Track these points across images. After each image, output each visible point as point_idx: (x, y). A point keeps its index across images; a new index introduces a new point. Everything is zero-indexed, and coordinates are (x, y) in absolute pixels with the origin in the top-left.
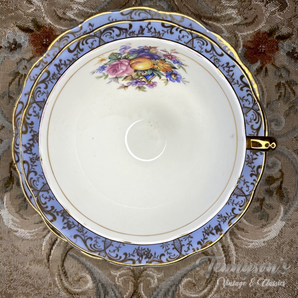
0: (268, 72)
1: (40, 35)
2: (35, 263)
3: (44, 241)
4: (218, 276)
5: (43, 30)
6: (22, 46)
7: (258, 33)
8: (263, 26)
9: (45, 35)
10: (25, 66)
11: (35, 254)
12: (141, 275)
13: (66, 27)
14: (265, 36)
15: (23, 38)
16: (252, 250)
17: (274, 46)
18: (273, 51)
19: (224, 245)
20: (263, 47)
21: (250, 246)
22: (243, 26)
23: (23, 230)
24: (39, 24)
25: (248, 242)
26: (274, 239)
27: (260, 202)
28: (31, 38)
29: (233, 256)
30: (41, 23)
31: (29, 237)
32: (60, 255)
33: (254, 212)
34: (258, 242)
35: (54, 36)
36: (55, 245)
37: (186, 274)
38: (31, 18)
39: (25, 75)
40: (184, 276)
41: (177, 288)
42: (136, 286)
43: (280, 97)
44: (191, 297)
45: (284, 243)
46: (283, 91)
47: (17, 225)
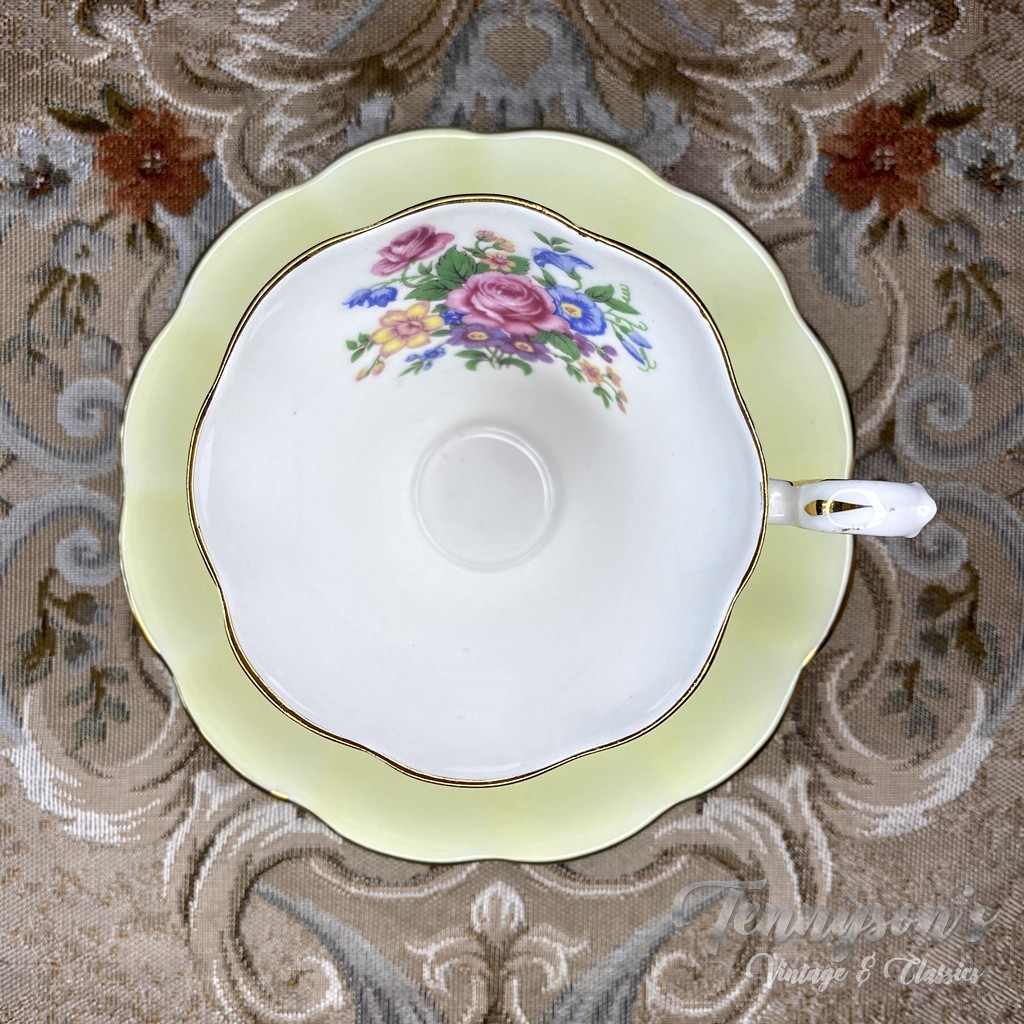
0: (908, 236)
1: (130, 141)
2: (140, 926)
3: (168, 848)
5: (139, 122)
6: (70, 180)
7: (868, 108)
8: (882, 86)
9: (147, 139)
10: (84, 248)
11: (136, 898)
12: (511, 951)
13: (218, 109)
14: (891, 118)
15: (73, 153)
17: (920, 152)
18: (920, 168)
19: (791, 832)
20: (887, 153)
21: (880, 830)
22: (817, 88)
23: (93, 814)
24: (126, 104)
25: (870, 816)
26: (958, 799)
27: (905, 675)
28: (99, 150)
29: (824, 866)
30: (133, 99)
31: (116, 839)
32: (226, 897)
33: (885, 711)
34: (905, 814)
35: (179, 140)
36: (208, 863)
37: (664, 938)
38: (97, 84)
39: (83, 276)
40: (659, 946)
41: (638, 987)
42: (495, 992)
43: (951, 317)
44: (686, 1018)
45: (992, 814)
46: (961, 298)
47: (70, 798)
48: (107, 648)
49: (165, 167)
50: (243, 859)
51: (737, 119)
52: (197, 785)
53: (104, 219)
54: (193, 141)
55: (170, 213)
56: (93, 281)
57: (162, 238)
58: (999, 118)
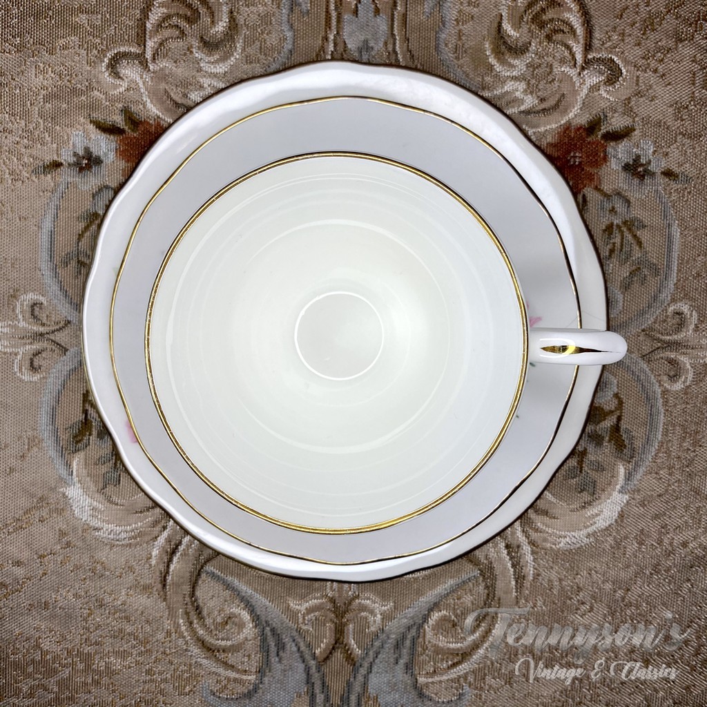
0: (588, 204)
1: (137, 140)
2: (138, 590)
3: (154, 546)
4: (499, 606)
5: (143, 129)
6: (102, 162)
7: (567, 128)
8: (575, 115)
9: (147, 139)
11: (136, 574)
12: (349, 608)
14: (580, 134)
15: (104, 146)
16: (565, 552)
17: (597, 154)
18: (597, 164)
19: (510, 545)
20: (577, 154)
21: (561, 545)
22: (537, 115)
23: (112, 525)
24: (135, 118)
25: (556, 537)
26: (607, 529)
27: (578, 457)
28: (120, 145)
29: (529, 565)
30: (139, 115)
31: (125, 539)
33: (566, 477)
34: (576, 536)
36: (178, 554)
37: (436, 603)
38: (119, 105)
40: (433, 608)
41: (421, 630)
42: (340, 631)
43: (612, 251)
44: (448, 649)
45: (626, 538)
46: (618, 240)
47: (99, 517)
50: (197, 553)
58: (644, 135)
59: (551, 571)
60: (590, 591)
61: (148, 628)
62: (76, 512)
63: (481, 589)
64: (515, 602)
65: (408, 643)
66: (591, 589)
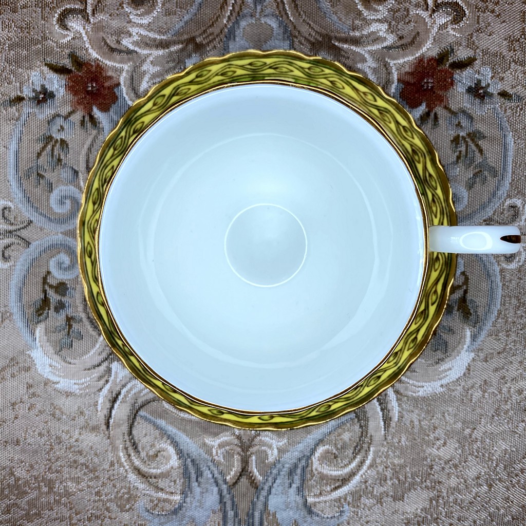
0: (439, 120)
1: (82, 78)
2: (88, 430)
3: (100, 396)
4: (371, 441)
5: (86, 69)
6: (55, 96)
7: (420, 60)
8: (429, 49)
9: (89, 76)
10: (61, 127)
11: (86, 417)
12: (252, 443)
13: (121, 63)
14: (432, 64)
15: (57, 84)
16: (424, 399)
17: (446, 80)
18: (445, 88)
20: (429, 81)
21: (420, 393)
22: (397, 50)
23: (67, 380)
24: (80, 61)
25: (416, 387)
26: (457, 380)
28: (68, 82)
29: (394, 409)
30: (83, 58)
31: (77, 391)
32: (126, 418)
34: (432, 386)
35: (104, 77)
36: (118, 402)
37: (321, 439)
38: (67, 51)
39: (61, 140)
40: (319, 443)
41: (309, 461)
42: (245, 462)
43: (458, 158)
44: (331, 475)
45: (472, 387)
46: (463, 149)
47: (57, 373)
48: (73, 307)
49: (98, 90)
50: (133, 401)
51: (359, 66)
52: (112, 368)
53: (70, 114)
54: (110, 78)
55: (100, 111)
56: (66, 142)
57: (96, 122)
58: (483, 64)
59: (413, 414)
60: (444, 429)
61: (96, 460)
62: (39, 370)
63: (357, 428)
64: (384, 439)
65: (299, 471)
66: (444, 428)
